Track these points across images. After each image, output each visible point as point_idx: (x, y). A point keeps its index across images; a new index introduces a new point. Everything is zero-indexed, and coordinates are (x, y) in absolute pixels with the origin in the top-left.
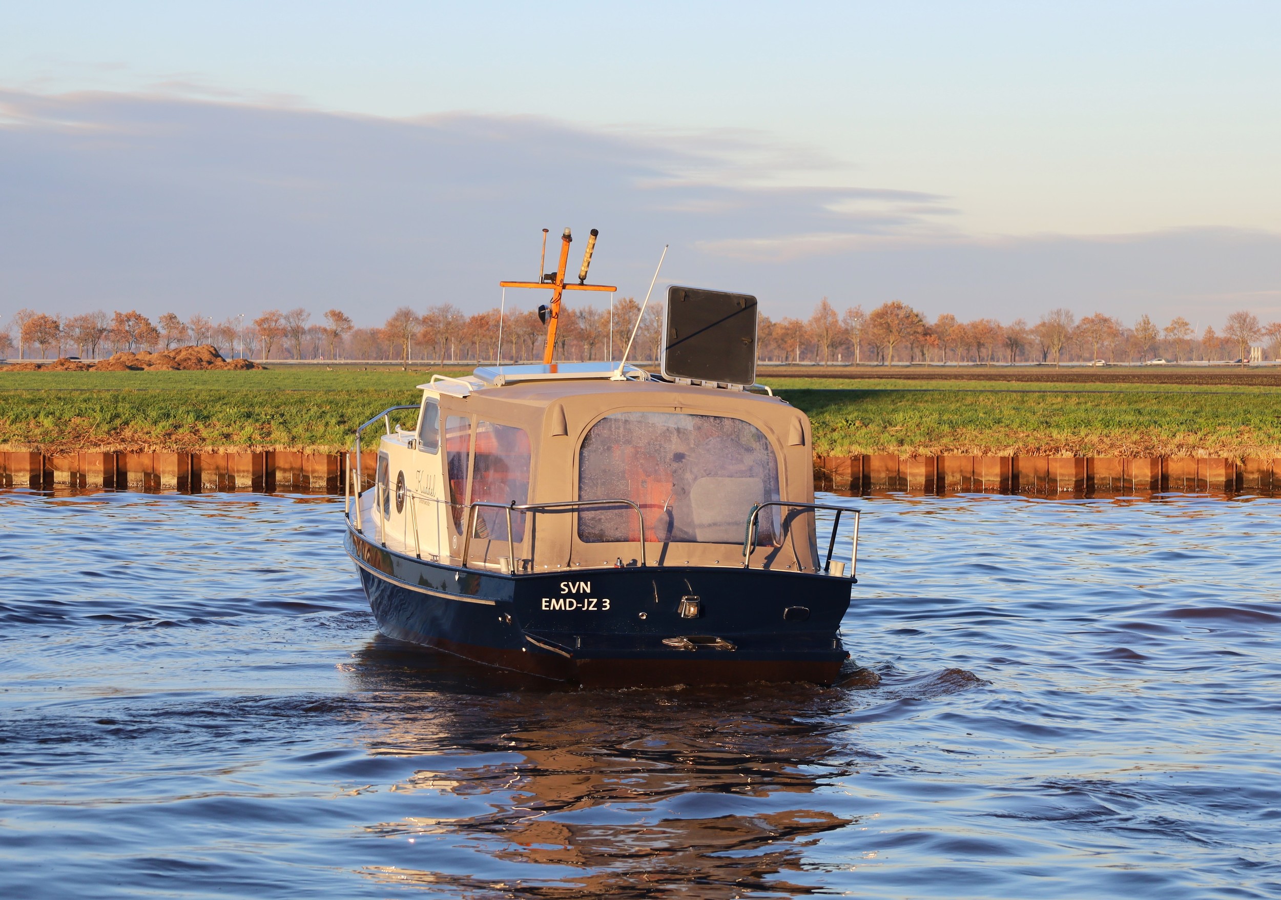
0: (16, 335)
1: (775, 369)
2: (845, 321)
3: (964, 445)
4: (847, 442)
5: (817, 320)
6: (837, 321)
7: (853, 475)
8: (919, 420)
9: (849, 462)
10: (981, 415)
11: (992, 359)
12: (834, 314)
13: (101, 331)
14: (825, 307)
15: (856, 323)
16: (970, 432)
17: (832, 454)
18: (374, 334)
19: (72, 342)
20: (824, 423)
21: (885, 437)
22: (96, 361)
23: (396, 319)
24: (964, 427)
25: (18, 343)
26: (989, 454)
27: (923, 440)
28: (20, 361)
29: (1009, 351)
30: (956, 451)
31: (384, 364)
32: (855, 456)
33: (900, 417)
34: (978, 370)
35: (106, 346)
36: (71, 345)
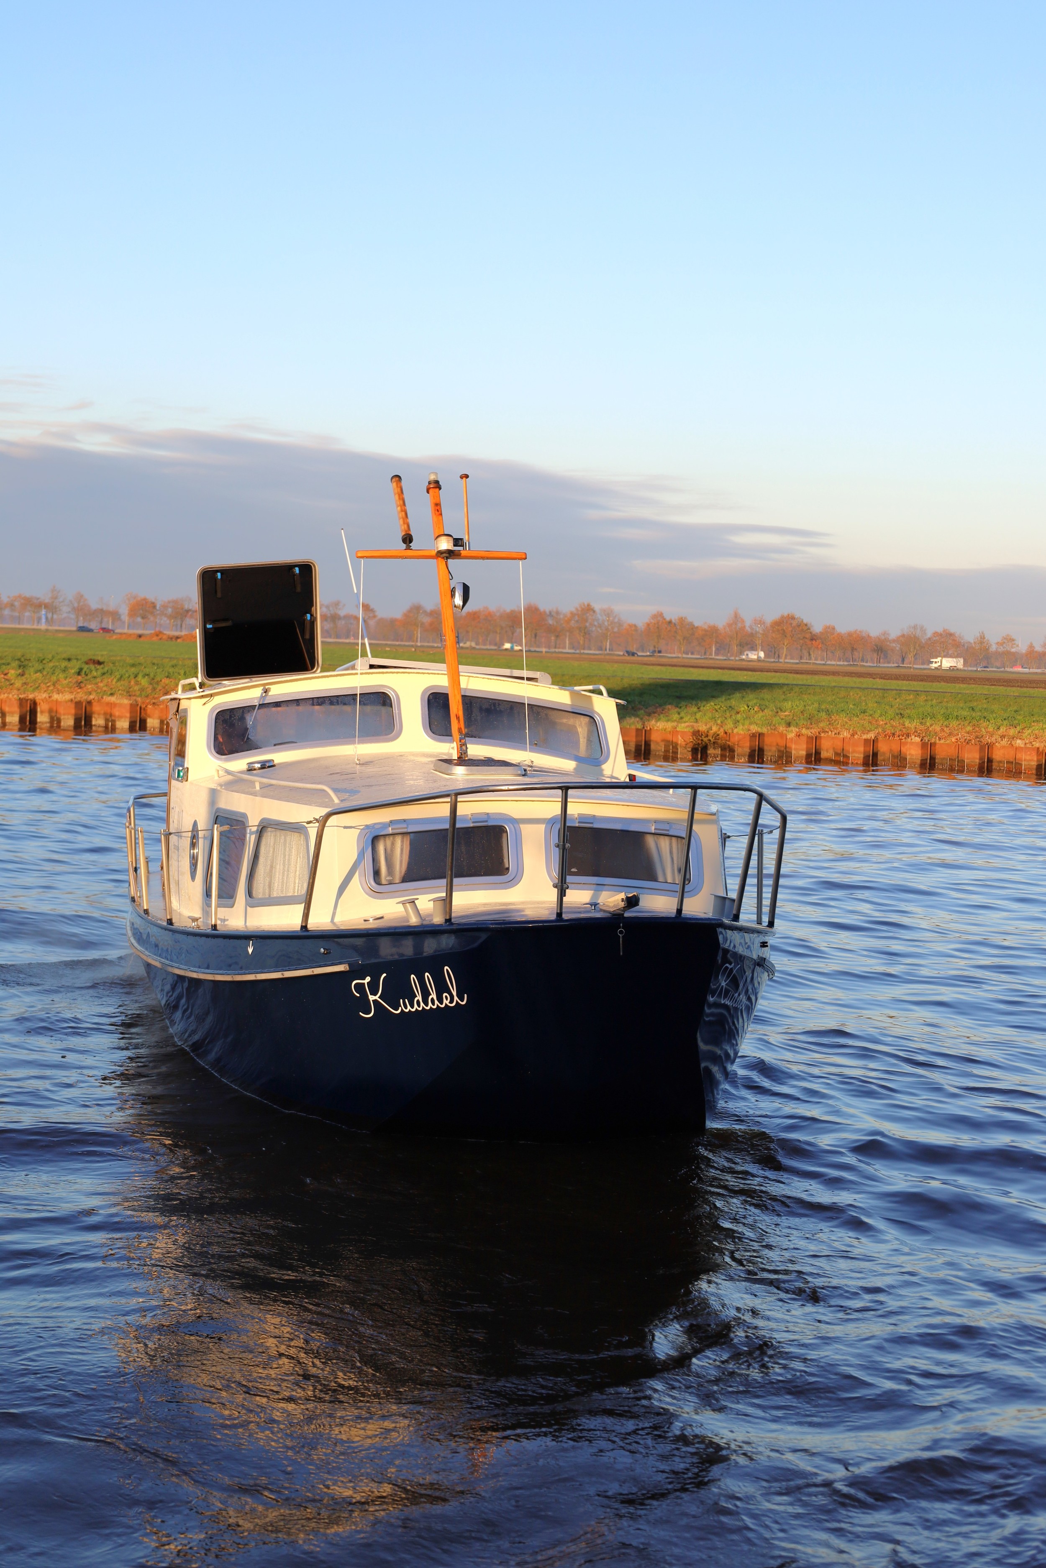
0: (124, 611)
1: (696, 661)
2: (751, 627)
3: (836, 729)
4: (747, 722)
5: (730, 625)
6: (744, 627)
7: (750, 747)
8: (803, 708)
9: (748, 738)
10: (851, 706)
11: (863, 660)
12: (743, 621)
13: (188, 611)
14: (736, 615)
15: (759, 629)
16: (843, 718)
17: (735, 731)
18: (393, 622)
19: (165, 619)
20: (730, 707)
21: (776, 720)
22: (183, 633)
23: (410, 611)
24: (837, 714)
25: (125, 617)
26: (856, 737)
27: (805, 723)
28: (126, 631)
29: (875, 655)
30: (830, 733)
31: (399, 645)
32: (753, 734)
33: (788, 705)
34: (852, 669)
35: (191, 623)
36: (165, 621)
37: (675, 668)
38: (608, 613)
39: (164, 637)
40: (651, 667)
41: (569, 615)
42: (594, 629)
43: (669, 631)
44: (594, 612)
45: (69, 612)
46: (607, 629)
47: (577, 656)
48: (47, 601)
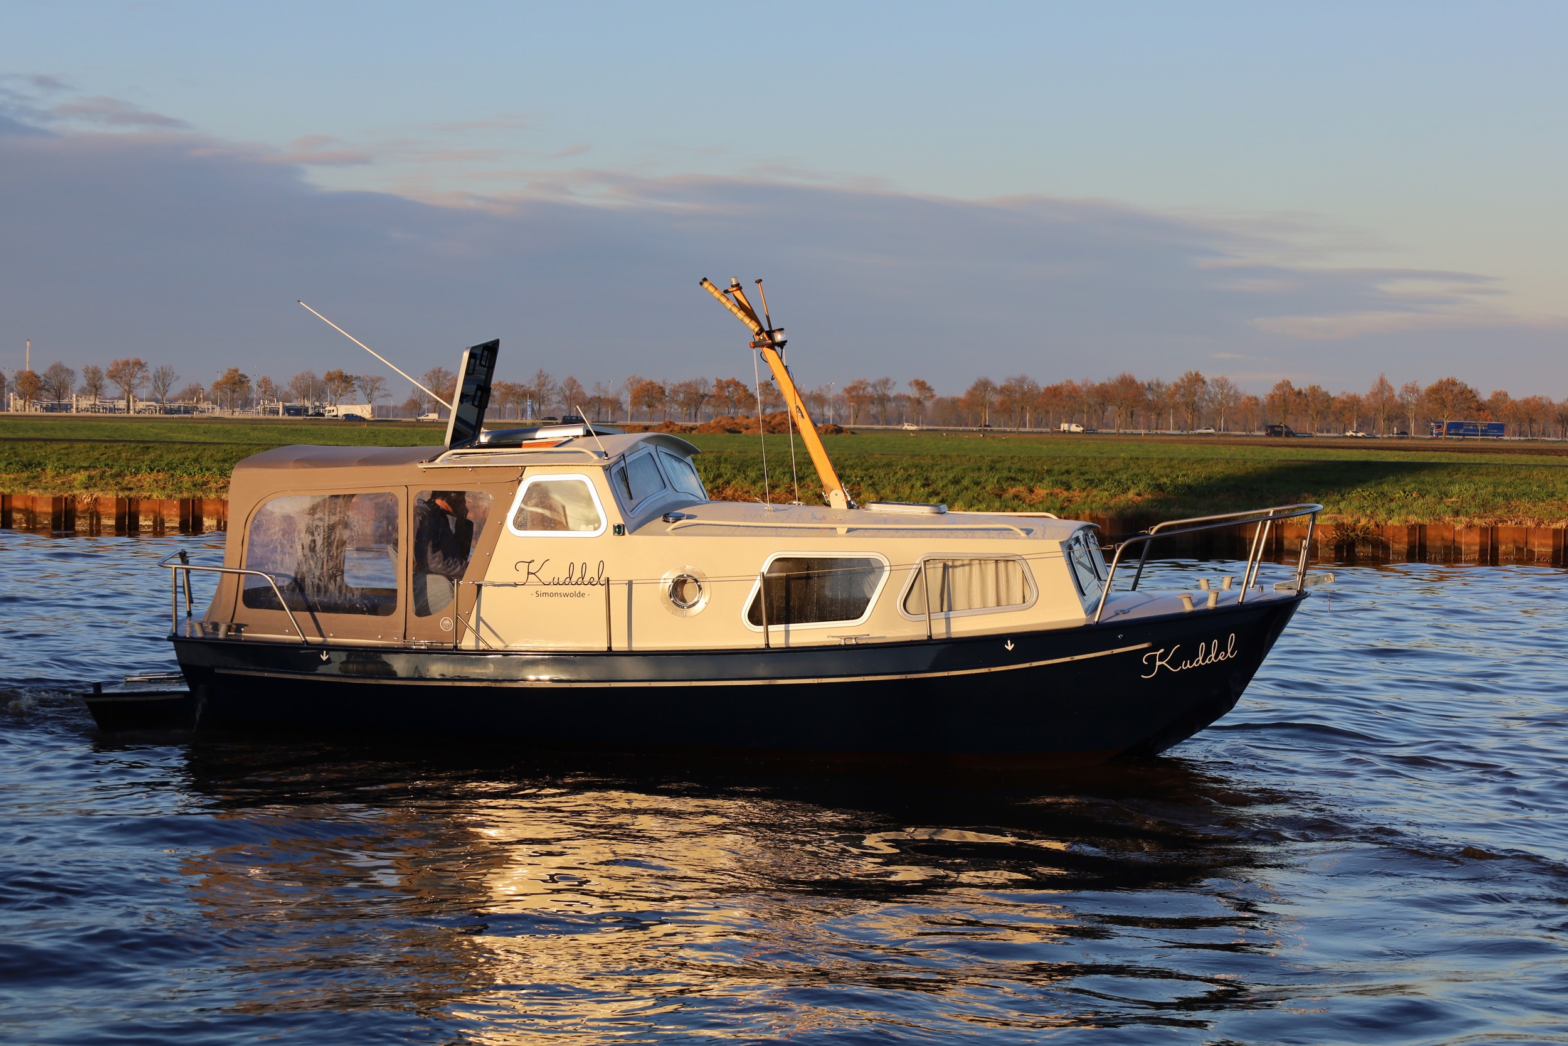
0: (626, 399)
1: (1333, 440)
2: (1401, 396)
3: (1518, 517)
4: (1404, 512)
5: (1374, 395)
6: (1393, 396)
7: (1409, 543)
8: (1474, 492)
9: (1406, 531)
10: (1535, 488)
11: (1544, 434)
12: (1391, 389)
13: (703, 396)
14: (1382, 382)
15: (1411, 399)
16: (1525, 504)
17: (1390, 523)
18: (954, 402)
19: (676, 407)
20: (1382, 493)
21: (1441, 508)
22: (698, 424)
23: (975, 389)
24: (1518, 499)
25: (627, 406)
26: (1542, 526)
27: (1477, 511)
28: (629, 423)
29: (1560, 427)
30: (1509, 522)
31: (963, 431)
32: (1412, 526)
33: (1456, 489)
34: (1530, 445)
35: (707, 410)
36: (675, 409)
37: (1308, 449)
38: (1222, 384)
39: (676, 428)
40: (1278, 449)
41: (1173, 388)
42: (1204, 403)
43: (1299, 404)
44: (1204, 382)
45: (560, 402)
46: (1220, 404)
47: (1184, 438)
48: (533, 389)
